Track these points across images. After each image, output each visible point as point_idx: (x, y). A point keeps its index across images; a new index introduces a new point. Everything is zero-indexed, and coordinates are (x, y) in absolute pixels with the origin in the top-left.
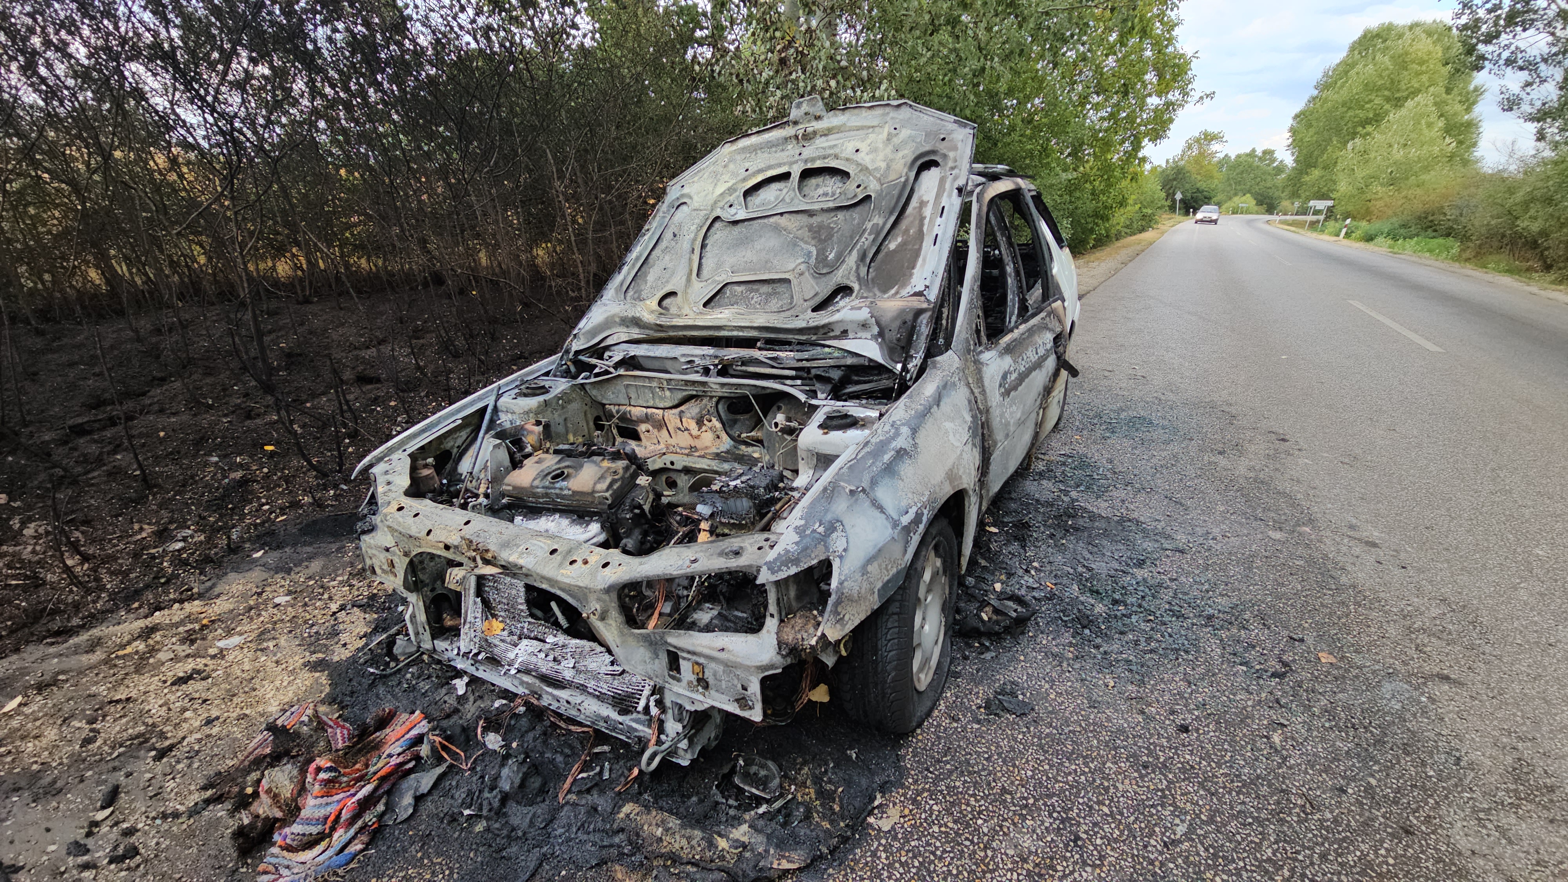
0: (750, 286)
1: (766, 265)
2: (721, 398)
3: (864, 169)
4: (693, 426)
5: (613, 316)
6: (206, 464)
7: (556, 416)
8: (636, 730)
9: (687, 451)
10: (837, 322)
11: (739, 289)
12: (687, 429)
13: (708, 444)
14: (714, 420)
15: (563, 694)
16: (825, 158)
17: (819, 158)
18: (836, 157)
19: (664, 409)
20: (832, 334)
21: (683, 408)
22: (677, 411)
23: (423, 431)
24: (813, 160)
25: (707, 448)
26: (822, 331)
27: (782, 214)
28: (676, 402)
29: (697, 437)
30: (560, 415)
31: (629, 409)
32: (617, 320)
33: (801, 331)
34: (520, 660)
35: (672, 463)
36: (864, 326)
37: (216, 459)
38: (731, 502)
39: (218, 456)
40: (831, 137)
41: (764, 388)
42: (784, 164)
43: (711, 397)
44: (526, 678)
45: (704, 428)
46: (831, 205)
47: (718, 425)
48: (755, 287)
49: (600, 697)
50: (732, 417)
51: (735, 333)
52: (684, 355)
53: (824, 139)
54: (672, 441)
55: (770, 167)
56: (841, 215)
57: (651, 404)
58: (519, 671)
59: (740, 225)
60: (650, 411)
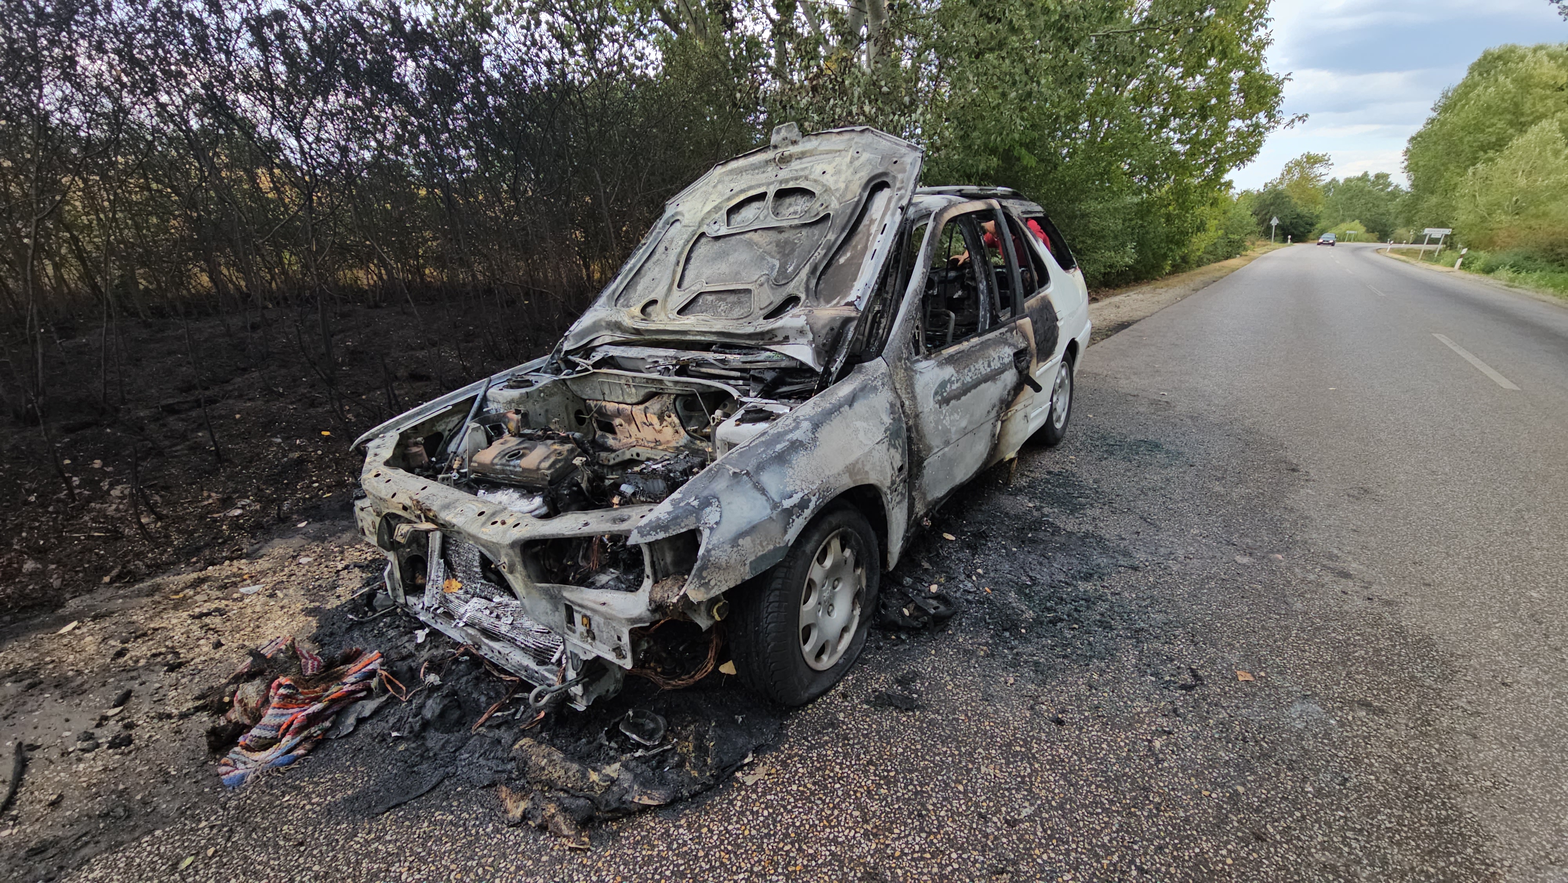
0: (720, 295)
1: (736, 277)
2: (678, 396)
3: (827, 190)
4: (655, 421)
5: (600, 320)
6: (271, 444)
7: (537, 406)
8: (547, 678)
9: (652, 445)
10: (779, 328)
11: (710, 298)
12: (651, 424)
13: (669, 438)
14: (673, 416)
15: (496, 645)
16: (797, 179)
17: (792, 179)
18: (806, 178)
19: (632, 404)
20: (776, 340)
21: (647, 404)
22: (642, 407)
23: (418, 414)
24: (787, 181)
25: (668, 442)
26: (767, 337)
27: (756, 230)
28: (641, 398)
29: (660, 432)
30: (541, 407)
31: (604, 403)
32: (604, 324)
33: (750, 336)
34: (468, 615)
35: (638, 455)
36: (802, 332)
37: (279, 440)
38: (649, 483)
39: (282, 438)
40: (804, 160)
41: (709, 386)
42: (763, 185)
43: (670, 394)
44: (471, 631)
45: (665, 424)
46: (797, 222)
47: (677, 421)
48: (724, 296)
49: (525, 649)
50: (687, 413)
51: (698, 338)
52: (650, 356)
53: (798, 161)
54: (639, 435)
55: (751, 188)
56: (804, 232)
57: (621, 400)
58: (466, 625)
59: (722, 240)
60: (622, 406)
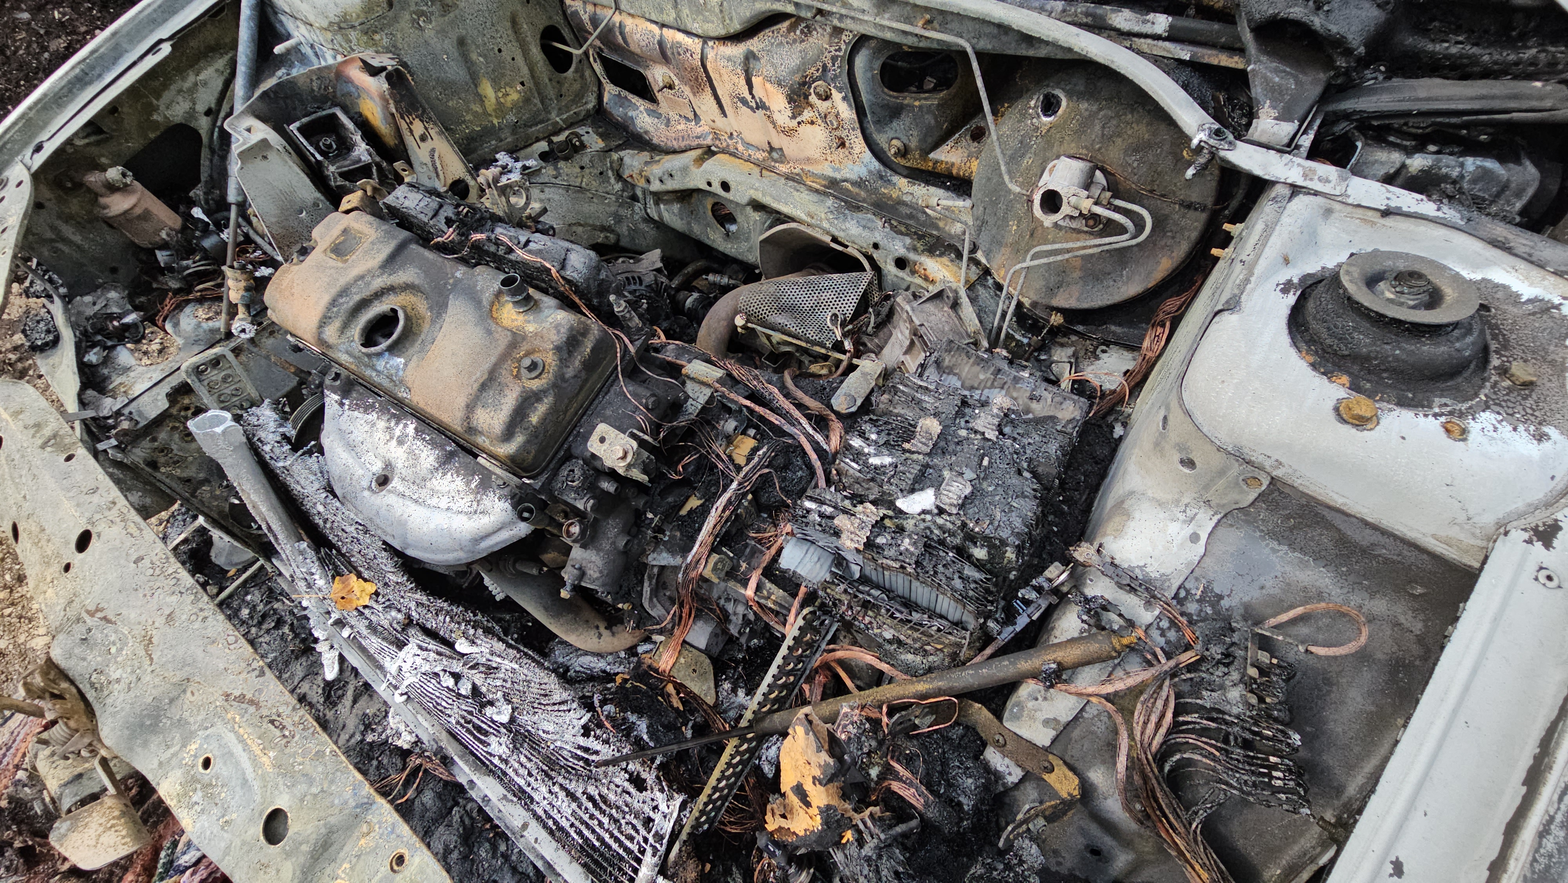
2: (864, 39)
4: (778, 102)
9: (760, 156)
12: (761, 106)
13: (814, 152)
14: (837, 96)
19: (705, 39)
21: (754, 44)
22: (737, 51)
25: (808, 160)
28: (736, 26)
29: (788, 132)
31: (617, 18)
35: (725, 186)
43: (837, 31)
45: (807, 114)
47: (847, 112)
50: (891, 97)
54: (721, 122)
57: (670, 17)
60: (672, 36)
